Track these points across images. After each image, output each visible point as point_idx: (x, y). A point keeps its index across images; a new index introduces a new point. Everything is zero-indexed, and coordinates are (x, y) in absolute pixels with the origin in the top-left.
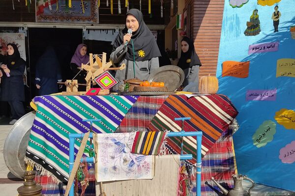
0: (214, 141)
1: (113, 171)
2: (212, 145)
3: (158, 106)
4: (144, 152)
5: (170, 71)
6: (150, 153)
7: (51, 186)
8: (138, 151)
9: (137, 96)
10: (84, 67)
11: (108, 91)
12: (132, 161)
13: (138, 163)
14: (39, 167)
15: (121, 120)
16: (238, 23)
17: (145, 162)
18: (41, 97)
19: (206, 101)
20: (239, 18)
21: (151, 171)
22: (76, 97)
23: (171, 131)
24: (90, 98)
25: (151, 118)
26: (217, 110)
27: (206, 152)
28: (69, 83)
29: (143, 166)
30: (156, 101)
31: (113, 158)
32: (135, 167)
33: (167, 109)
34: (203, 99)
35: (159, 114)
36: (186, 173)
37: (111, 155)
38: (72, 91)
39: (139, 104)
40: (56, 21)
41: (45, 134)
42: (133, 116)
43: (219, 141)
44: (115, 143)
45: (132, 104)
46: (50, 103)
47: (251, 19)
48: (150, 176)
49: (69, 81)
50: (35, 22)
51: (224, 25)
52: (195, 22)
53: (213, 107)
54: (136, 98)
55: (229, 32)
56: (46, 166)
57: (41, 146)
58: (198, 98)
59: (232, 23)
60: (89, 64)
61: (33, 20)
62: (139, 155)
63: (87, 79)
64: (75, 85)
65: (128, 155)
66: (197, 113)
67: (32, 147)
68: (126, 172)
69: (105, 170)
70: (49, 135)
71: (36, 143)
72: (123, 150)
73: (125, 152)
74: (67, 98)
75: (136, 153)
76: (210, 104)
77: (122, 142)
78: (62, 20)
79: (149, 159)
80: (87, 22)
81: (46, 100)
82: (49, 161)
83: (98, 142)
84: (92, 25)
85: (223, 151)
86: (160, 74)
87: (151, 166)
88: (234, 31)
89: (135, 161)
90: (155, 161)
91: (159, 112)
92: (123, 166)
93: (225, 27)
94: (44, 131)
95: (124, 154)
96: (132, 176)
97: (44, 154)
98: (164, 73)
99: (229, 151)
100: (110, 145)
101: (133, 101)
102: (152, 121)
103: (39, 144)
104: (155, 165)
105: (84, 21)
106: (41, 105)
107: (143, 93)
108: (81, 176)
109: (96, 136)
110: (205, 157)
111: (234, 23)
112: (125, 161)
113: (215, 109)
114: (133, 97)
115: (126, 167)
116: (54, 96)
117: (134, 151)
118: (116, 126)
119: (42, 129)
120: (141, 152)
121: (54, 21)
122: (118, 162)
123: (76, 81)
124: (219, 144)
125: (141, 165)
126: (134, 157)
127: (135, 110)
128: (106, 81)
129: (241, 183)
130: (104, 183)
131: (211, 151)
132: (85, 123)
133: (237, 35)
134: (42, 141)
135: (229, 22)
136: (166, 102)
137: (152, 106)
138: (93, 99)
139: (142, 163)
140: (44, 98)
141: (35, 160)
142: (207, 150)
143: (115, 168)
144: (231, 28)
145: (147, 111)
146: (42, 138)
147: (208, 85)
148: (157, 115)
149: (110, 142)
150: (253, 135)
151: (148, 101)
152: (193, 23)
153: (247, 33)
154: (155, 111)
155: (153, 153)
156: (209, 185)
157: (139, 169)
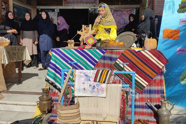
0: (152, 79)
1: (83, 90)
2: (151, 81)
3: (118, 56)
4: (101, 82)
5: (128, 35)
6: (104, 82)
7: (57, 98)
8: (98, 81)
9: (106, 50)
10: (79, 32)
11: (90, 47)
12: (94, 86)
13: (97, 88)
14: (52, 87)
15: (96, 64)
16: (174, 5)
17: (101, 87)
18: (54, 49)
19: (147, 54)
20: (174, 2)
21: (105, 92)
22: (72, 49)
23: (125, 71)
24: (80, 50)
25: (113, 63)
26: (154, 60)
27: (146, 85)
28: (69, 42)
29: (100, 89)
30: (117, 53)
31: (84, 83)
32: (96, 90)
33: (123, 58)
34: (146, 52)
35: (118, 61)
36: (125, 95)
37: (83, 82)
38: (71, 46)
39: (106, 55)
40: (74, 5)
41: (55, 69)
42: (103, 61)
43: (155, 78)
44: (85, 75)
45: (102, 54)
46: (59, 52)
47: (181, 3)
48: (104, 95)
49: (69, 41)
50: (62, 5)
51: (165, 7)
52: (155, 3)
53: (152, 57)
54: (105, 51)
55: (168, 11)
56: (55, 87)
57: (53, 76)
58: (143, 52)
59: (170, 5)
60: (82, 31)
61: (61, 5)
62: (98, 83)
63: (80, 39)
64: (72, 43)
65: (92, 82)
66: (142, 61)
67: (48, 76)
68: (90, 92)
69: (79, 90)
70: (57, 70)
71: (51, 74)
72: (89, 80)
73: (90, 81)
74: (67, 50)
75: (97, 82)
76: (150, 56)
77: (89, 75)
78: (77, 4)
79: (104, 86)
80: (91, 4)
81: (56, 51)
82: (57, 84)
83: (76, 74)
84: (95, 6)
85: (158, 85)
86: (123, 37)
87: (105, 90)
88: (171, 10)
89: (95, 86)
90: (107, 87)
91: (118, 59)
92: (89, 88)
93: (166, 7)
94: (55, 68)
95: (90, 82)
96: (94, 95)
97: (54, 80)
98: (125, 36)
99: (162, 85)
100: (83, 76)
101: (103, 53)
102: (114, 65)
103: (52, 75)
104: (107, 89)
105: (90, 4)
106: (54, 53)
107: (109, 48)
108: (67, 92)
109: (75, 71)
110: (146, 88)
111: (171, 5)
112: (90, 85)
113: (153, 59)
114: (103, 50)
115: (90, 89)
116: (60, 49)
117: (95, 81)
118: (93, 67)
119: (53, 67)
120: (99, 82)
121: (73, 5)
122: (86, 86)
123: (73, 41)
124: (155, 81)
125: (99, 89)
126: (95, 84)
127: (104, 58)
128: (90, 41)
129: (165, 105)
130: (79, 97)
131: (150, 85)
132: (76, 64)
133: (173, 13)
134: (54, 73)
135: (168, 4)
136: (122, 54)
137: (114, 56)
138: (81, 51)
139: (99, 88)
140: (55, 50)
141: (49, 83)
142: (147, 84)
143: (84, 89)
144: (169, 8)
145: (111, 59)
146: (53, 71)
147: (149, 44)
148: (117, 61)
149: (82, 75)
150: (179, 76)
151: (112, 53)
152: (154, 4)
153: (179, 11)
154: (116, 59)
155: (106, 82)
156: (148, 105)
157: (98, 91)
